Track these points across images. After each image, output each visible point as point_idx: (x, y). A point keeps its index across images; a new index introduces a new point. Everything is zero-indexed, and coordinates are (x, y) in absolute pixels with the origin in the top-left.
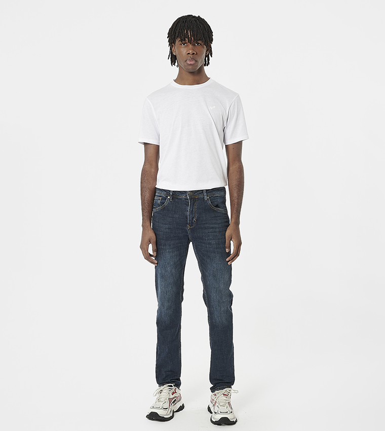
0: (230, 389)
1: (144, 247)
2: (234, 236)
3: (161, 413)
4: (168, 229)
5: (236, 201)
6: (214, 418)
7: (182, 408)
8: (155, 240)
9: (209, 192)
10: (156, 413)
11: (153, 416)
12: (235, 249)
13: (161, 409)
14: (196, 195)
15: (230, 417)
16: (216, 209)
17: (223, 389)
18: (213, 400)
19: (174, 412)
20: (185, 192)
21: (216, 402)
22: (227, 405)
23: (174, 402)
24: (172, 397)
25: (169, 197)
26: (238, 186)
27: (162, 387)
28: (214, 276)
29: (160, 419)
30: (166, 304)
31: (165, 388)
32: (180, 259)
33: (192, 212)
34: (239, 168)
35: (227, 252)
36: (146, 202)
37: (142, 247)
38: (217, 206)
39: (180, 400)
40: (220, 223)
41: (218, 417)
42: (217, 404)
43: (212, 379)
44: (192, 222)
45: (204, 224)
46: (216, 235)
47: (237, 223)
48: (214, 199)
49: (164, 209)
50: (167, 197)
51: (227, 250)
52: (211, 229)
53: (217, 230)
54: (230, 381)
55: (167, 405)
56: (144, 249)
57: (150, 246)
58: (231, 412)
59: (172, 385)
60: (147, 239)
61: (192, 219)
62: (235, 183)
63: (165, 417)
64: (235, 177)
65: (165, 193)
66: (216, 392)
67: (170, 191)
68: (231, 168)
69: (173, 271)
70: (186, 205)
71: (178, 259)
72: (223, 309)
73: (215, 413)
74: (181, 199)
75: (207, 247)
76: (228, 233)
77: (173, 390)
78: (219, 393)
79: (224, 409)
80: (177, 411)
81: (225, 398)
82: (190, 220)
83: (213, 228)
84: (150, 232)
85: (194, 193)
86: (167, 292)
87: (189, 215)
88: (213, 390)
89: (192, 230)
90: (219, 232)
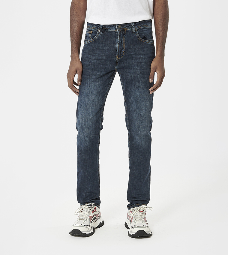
0: (146, 206)
1: (70, 76)
2: (158, 68)
3: (83, 230)
4: (97, 60)
5: (161, 34)
6: (131, 232)
7: (101, 224)
8: (81, 70)
9: (137, 25)
10: (78, 231)
11: (76, 233)
12: (159, 80)
13: (83, 226)
14: (125, 28)
15: (146, 230)
16: (143, 40)
17: (138, 206)
18: (130, 216)
19: (94, 228)
20: (115, 25)
21: (132, 218)
22: (143, 220)
23: (94, 219)
24: (92, 215)
25: (99, 31)
26: (163, 20)
27: (83, 207)
28: (137, 103)
29: (82, 235)
30: (86, 132)
31: (86, 207)
32: (102, 89)
33: (121, 44)
34: (164, 3)
35: (150, 82)
36: (75, 34)
37: (68, 76)
38: (144, 38)
39: (100, 217)
40: (146, 55)
41: (135, 231)
42: (134, 220)
43: (129, 197)
44: (120, 53)
45: (132, 55)
46: (142, 66)
47: (162, 55)
48: (142, 31)
49: (94, 42)
50: (98, 30)
51: (151, 81)
52: (138, 60)
53: (143, 60)
54: (146, 199)
55: (87, 223)
56: (70, 78)
57: (77, 75)
58: (147, 226)
59: (92, 204)
60: (74, 69)
61: (121, 51)
62: (160, 17)
63: (87, 233)
64: (160, 12)
65: (96, 27)
66: (132, 209)
67: (100, 25)
68: (156, 4)
69: (96, 100)
70: (116, 37)
71: (101, 88)
72: (142, 133)
73: (132, 227)
74: (110, 32)
75: (132, 77)
76: (153, 64)
77: (93, 209)
78: (136, 210)
79: (141, 224)
80: (98, 227)
81: (141, 214)
82: (119, 52)
83: (139, 58)
84: (77, 62)
85: (123, 26)
86: (87, 120)
87: (119, 47)
88: (129, 207)
89: (120, 61)
90: (145, 62)
